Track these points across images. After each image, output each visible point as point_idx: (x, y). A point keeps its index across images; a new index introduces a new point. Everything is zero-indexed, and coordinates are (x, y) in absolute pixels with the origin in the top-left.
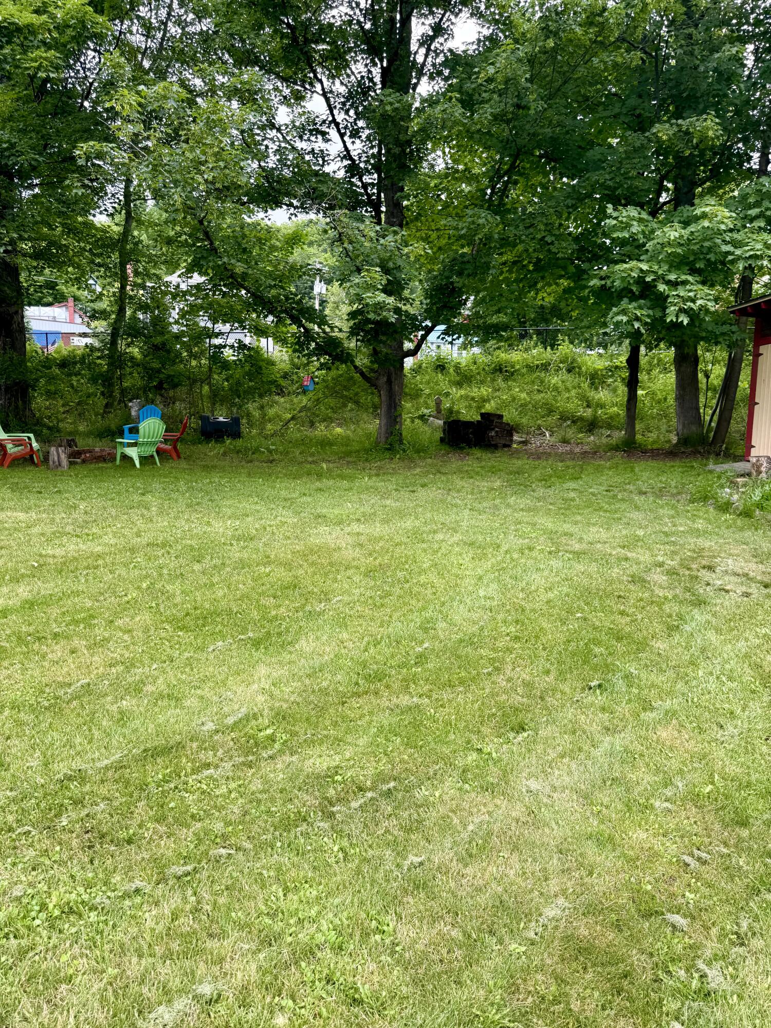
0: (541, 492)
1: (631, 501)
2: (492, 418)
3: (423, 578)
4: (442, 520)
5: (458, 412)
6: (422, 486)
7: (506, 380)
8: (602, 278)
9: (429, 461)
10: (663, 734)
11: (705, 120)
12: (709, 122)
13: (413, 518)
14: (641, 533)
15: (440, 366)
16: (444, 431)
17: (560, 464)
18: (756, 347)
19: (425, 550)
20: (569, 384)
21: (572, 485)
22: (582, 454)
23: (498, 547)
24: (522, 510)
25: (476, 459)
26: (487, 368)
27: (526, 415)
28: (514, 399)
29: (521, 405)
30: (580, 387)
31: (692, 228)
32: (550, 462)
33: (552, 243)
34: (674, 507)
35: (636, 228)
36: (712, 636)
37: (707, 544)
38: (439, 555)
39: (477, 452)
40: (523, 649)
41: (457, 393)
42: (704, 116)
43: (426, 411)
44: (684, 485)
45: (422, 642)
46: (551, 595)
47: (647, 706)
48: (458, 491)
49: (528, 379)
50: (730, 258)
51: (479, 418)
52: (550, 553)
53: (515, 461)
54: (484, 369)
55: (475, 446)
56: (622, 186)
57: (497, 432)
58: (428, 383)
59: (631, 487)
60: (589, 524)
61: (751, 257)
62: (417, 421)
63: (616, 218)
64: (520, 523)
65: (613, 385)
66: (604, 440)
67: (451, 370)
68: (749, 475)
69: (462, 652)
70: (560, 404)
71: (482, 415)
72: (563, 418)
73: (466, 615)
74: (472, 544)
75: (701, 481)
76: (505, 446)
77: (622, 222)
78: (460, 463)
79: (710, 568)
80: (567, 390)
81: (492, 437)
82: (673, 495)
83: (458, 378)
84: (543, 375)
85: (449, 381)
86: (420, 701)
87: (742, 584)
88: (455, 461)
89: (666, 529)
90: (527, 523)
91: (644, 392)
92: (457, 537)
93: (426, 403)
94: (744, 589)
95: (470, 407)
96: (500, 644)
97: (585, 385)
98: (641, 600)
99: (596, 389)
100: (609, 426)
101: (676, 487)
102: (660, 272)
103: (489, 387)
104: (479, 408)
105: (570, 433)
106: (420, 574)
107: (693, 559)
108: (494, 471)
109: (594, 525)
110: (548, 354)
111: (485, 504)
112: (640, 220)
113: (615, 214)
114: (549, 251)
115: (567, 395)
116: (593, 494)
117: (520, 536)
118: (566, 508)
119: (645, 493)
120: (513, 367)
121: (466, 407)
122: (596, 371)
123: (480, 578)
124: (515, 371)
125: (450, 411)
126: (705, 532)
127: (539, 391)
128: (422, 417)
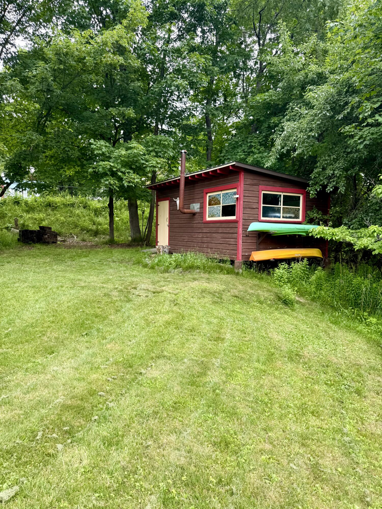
0: (69, 263)
1: (109, 265)
2: (45, 229)
3: (8, 303)
4: (18, 277)
5: (28, 226)
6: (8, 263)
7: (53, 210)
8: (93, 168)
9: (12, 250)
10: (108, 346)
11: (129, 110)
12: (131, 111)
13: (3, 277)
14: (111, 277)
15: (16, 202)
16: (20, 235)
17: (80, 251)
18: (157, 201)
19: (9, 291)
20: (84, 214)
21: (84, 259)
22: (90, 246)
23: (47, 287)
24: (60, 271)
25: (38, 249)
26: (42, 204)
27: (64, 228)
28: (57, 220)
29: (61, 223)
30: (90, 215)
31: (129, 152)
32: (75, 250)
33: (69, 151)
34: (126, 267)
35: (104, 150)
36: (132, 312)
37: (135, 280)
38: (17, 292)
39: (38, 246)
40: (55, 326)
41: (27, 216)
42: (129, 108)
43: (9, 225)
44: (131, 258)
45: (8, 328)
46: (69, 304)
47: (104, 338)
48: (28, 264)
49: (64, 210)
50: (144, 166)
51: (39, 229)
52: (71, 288)
53: (58, 250)
54: (41, 205)
55: (37, 242)
56: (98, 130)
57: (48, 236)
58: (10, 210)
59: (110, 260)
60: (89, 275)
61: (152, 166)
62: (4, 230)
63: (95, 145)
64: (58, 277)
65: (105, 215)
66: (102, 240)
67: (23, 204)
68: (156, 253)
69: (28, 330)
70: (81, 223)
71: (40, 227)
72: (82, 230)
73: (30, 316)
74: (34, 287)
75: (137, 256)
76: (53, 242)
77: (97, 147)
78: (29, 251)
79: (135, 288)
80: (84, 217)
81: (46, 238)
82: (127, 262)
83: (27, 209)
84: (71, 209)
85: (22, 210)
86: (7, 350)
87: (146, 293)
88: (26, 250)
89: (121, 275)
90: (62, 276)
91: (119, 219)
92: (26, 285)
93: (9, 220)
94: (146, 294)
95: (35, 223)
96: (45, 325)
97: (92, 215)
98: (107, 302)
99: (98, 216)
100: (104, 234)
101: (128, 259)
102: (118, 168)
103: (44, 213)
104: (39, 224)
105: (86, 237)
106: (6, 301)
107: (129, 285)
108: (46, 255)
109: (92, 275)
110: (73, 199)
111: (41, 270)
112: (106, 146)
113: (95, 143)
114: (67, 154)
115: (84, 219)
116: (93, 263)
117: (57, 282)
118: (81, 269)
119: (115, 262)
120: (56, 204)
121: (32, 223)
122: (97, 209)
123: (37, 300)
124: (58, 206)
125: (23, 225)
126: (136, 275)
127: (70, 216)
128: (7, 228)
